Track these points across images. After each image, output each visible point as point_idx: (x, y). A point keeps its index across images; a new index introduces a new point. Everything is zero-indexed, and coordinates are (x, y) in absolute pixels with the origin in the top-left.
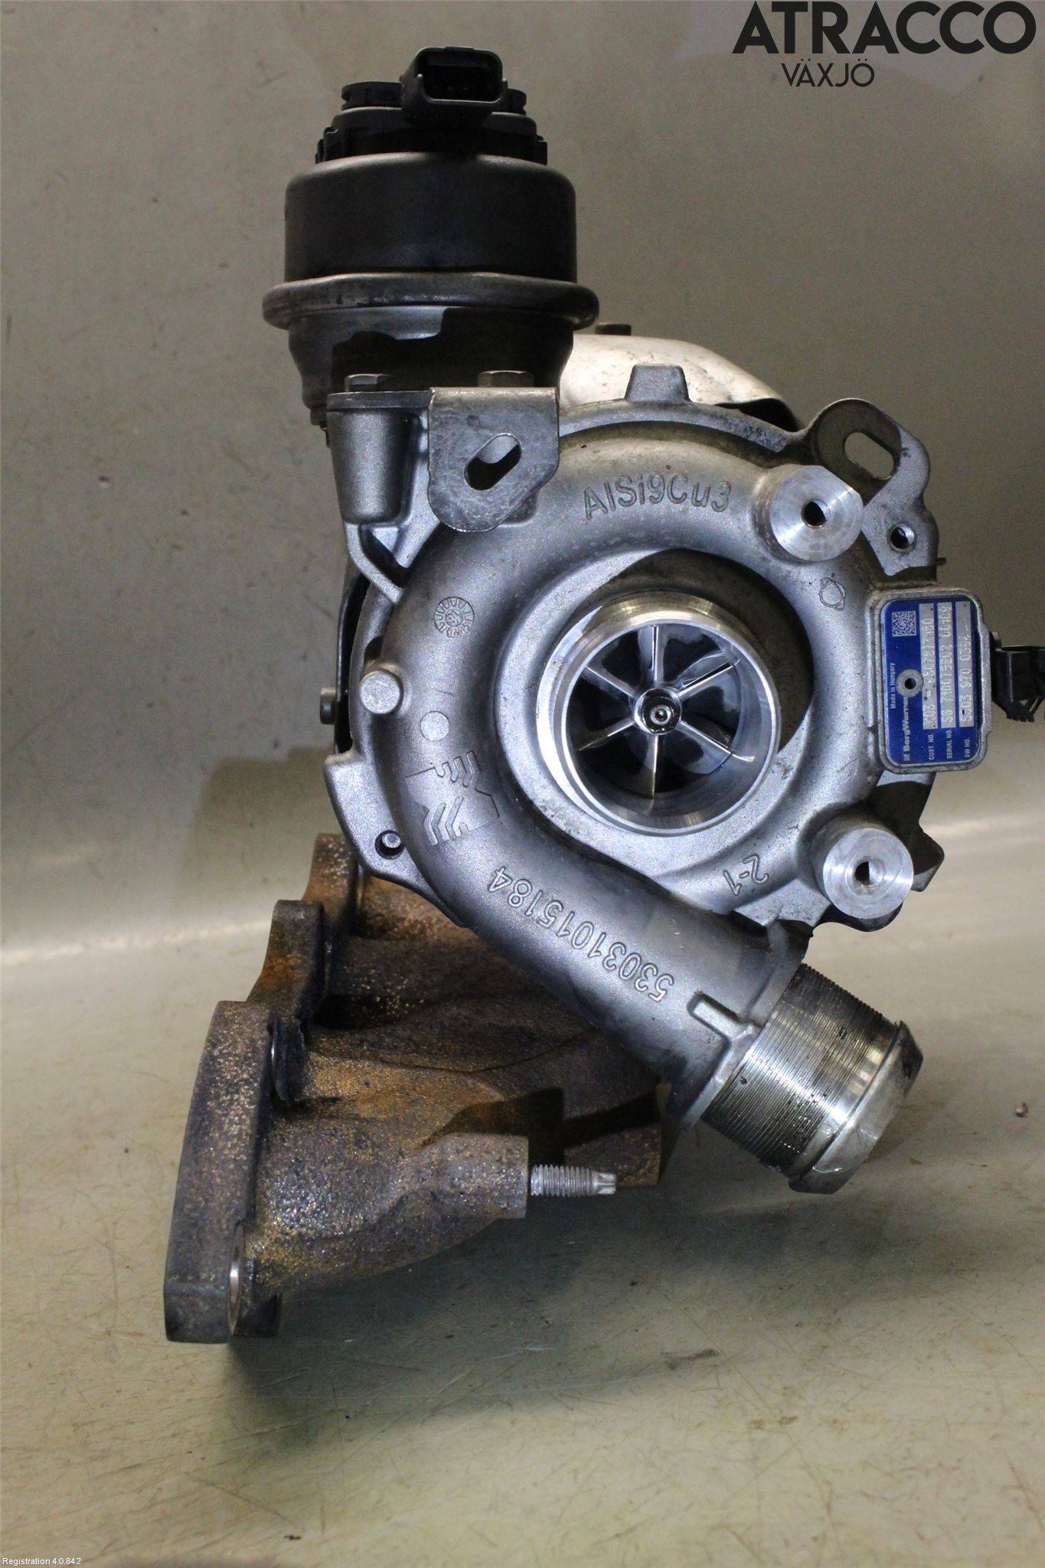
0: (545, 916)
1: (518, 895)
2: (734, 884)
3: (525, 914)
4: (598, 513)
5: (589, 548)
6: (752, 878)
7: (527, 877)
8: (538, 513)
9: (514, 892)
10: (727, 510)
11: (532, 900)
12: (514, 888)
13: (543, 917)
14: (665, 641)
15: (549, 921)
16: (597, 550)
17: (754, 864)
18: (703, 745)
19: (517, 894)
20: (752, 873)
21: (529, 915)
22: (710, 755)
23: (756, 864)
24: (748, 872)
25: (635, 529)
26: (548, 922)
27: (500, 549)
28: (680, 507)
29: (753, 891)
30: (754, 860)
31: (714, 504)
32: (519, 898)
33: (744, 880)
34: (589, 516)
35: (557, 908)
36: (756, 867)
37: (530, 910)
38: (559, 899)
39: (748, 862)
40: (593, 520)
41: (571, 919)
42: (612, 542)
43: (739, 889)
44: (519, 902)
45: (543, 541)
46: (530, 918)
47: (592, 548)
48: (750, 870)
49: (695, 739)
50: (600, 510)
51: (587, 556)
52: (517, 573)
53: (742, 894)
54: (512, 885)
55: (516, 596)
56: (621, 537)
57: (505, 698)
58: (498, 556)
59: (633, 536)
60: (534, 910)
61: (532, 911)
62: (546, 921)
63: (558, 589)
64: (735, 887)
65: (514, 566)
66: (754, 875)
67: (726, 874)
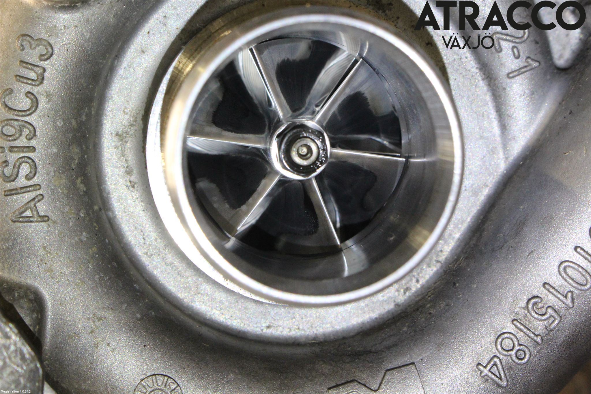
0: (545, 320)
1: (514, 351)
2: (526, 67)
3: (539, 344)
4: (42, 208)
5: (88, 219)
6: (521, 43)
7: (493, 338)
8: (36, 284)
9: (510, 356)
10: (52, 42)
11: (522, 333)
12: (505, 355)
13: (546, 322)
14: (214, 129)
15: (551, 316)
16: (92, 207)
17: (503, 39)
18: (349, 92)
19: (513, 353)
20: (515, 42)
21: (542, 339)
22: (361, 84)
23: (505, 37)
24: (514, 47)
25: (68, 160)
26: (554, 317)
27: (77, 335)
28: (43, 102)
29: (537, 43)
30: (499, 39)
31: (43, 58)
32: (518, 350)
33: (521, 53)
34: (44, 219)
35: (536, 303)
36: (508, 38)
37: (535, 338)
38: (526, 300)
39: (500, 47)
40: (50, 214)
41: (553, 288)
42: (82, 188)
43: (533, 60)
44: (524, 352)
45: (71, 279)
46: (545, 338)
47: (88, 214)
48: (512, 45)
49: (339, 102)
50: (38, 205)
51: (98, 220)
52: (109, 315)
53: (539, 57)
54: (501, 357)
55: (138, 316)
56: (77, 177)
57: (268, 327)
58: (85, 337)
59: (76, 161)
60: (537, 333)
61: (537, 336)
62: (551, 320)
63: (140, 252)
64: (530, 65)
65: (100, 319)
66: (517, 41)
67: (511, 75)
